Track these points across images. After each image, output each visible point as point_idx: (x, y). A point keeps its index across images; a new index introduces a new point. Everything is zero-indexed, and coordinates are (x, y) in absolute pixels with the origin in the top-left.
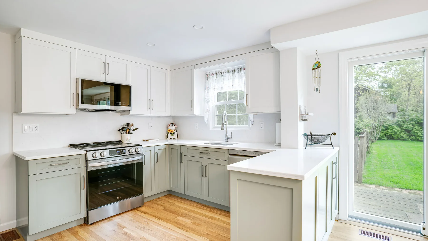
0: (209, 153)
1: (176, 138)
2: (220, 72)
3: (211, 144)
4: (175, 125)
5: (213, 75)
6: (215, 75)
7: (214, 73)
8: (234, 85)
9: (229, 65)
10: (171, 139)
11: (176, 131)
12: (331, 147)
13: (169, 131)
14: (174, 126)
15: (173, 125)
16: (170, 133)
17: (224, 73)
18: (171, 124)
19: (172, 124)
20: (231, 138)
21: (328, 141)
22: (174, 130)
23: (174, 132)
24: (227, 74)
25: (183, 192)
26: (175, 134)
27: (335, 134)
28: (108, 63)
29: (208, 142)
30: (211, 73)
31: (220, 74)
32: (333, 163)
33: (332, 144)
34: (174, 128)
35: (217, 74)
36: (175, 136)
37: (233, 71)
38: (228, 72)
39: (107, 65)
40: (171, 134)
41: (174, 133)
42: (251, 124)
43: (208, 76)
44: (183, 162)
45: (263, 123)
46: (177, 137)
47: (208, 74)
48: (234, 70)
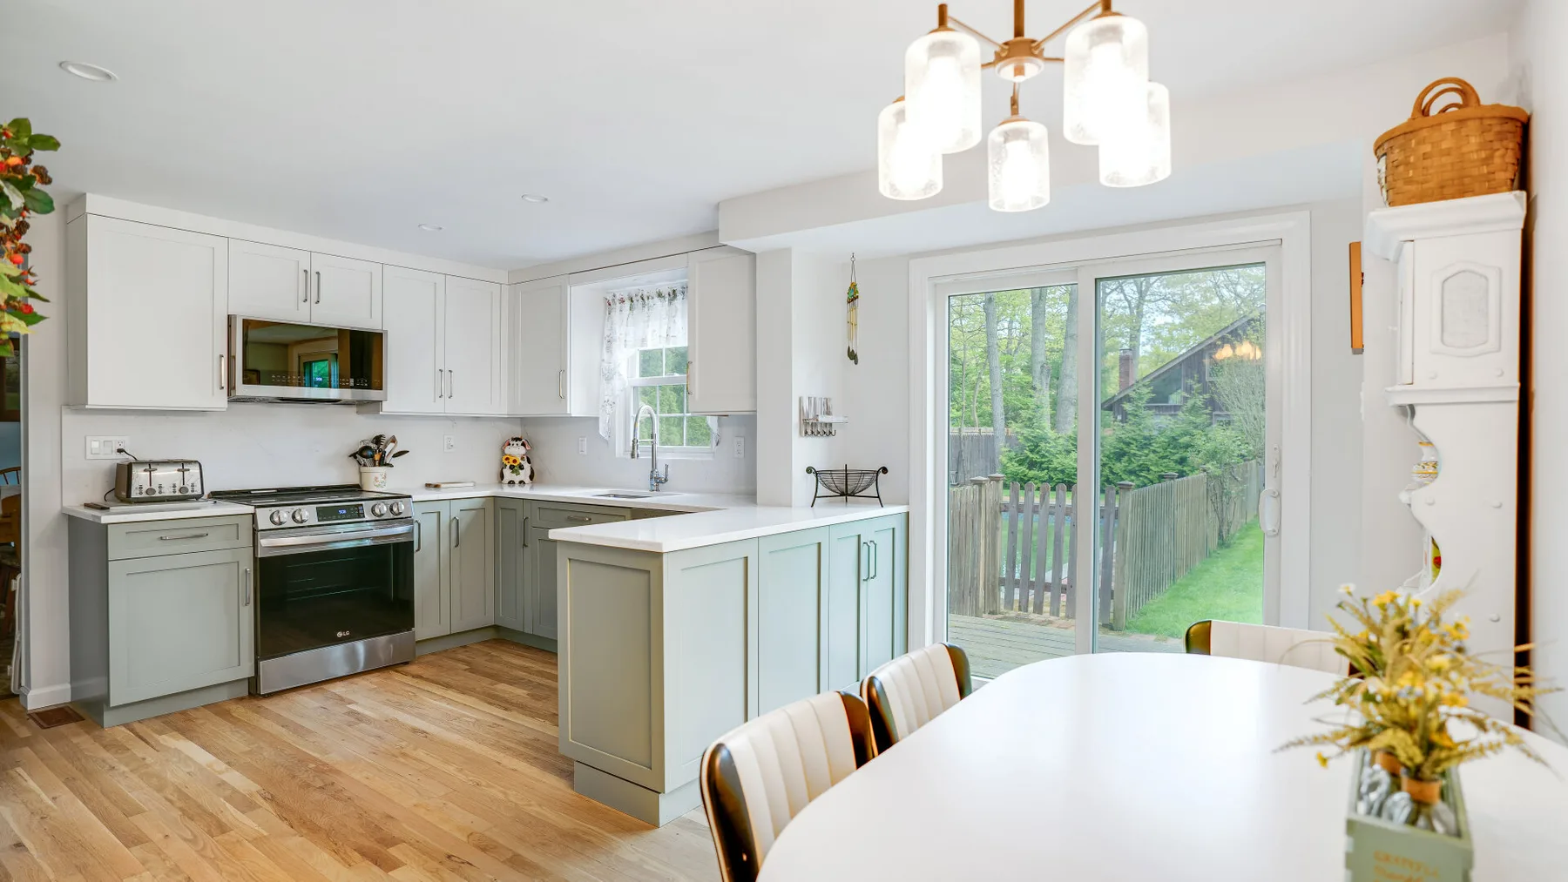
0: (590, 519)
1: (527, 480)
2: (640, 294)
3: (615, 496)
4: (526, 443)
5: (622, 301)
6: (628, 303)
7: (626, 297)
8: (671, 334)
9: (662, 279)
10: (511, 483)
11: (529, 462)
12: (876, 503)
13: (507, 459)
14: (523, 444)
15: (520, 443)
16: (508, 465)
17: (648, 298)
18: (514, 439)
19: (517, 439)
20: (666, 480)
21: (871, 491)
22: (522, 459)
23: (522, 462)
24: (656, 299)
26: (523, 469)
27: (885, 470)
28: (318, 273)
29: (606, 491)
30: (618, 297)
31: (640, 300)
33: (878, 497)
34: (522, 450)
35: (632, 301)
36: (524, 475)
37: (671, 294)
38: (660, 295)
39: (315, 277)
40: (512, 467)
41: (521, 467)
42: (714, 444)
43: (610, 304)
44: (529, 545)
45: (742, 440)
46: (531, 477)
47: (610, 298)
48: (674, 291)
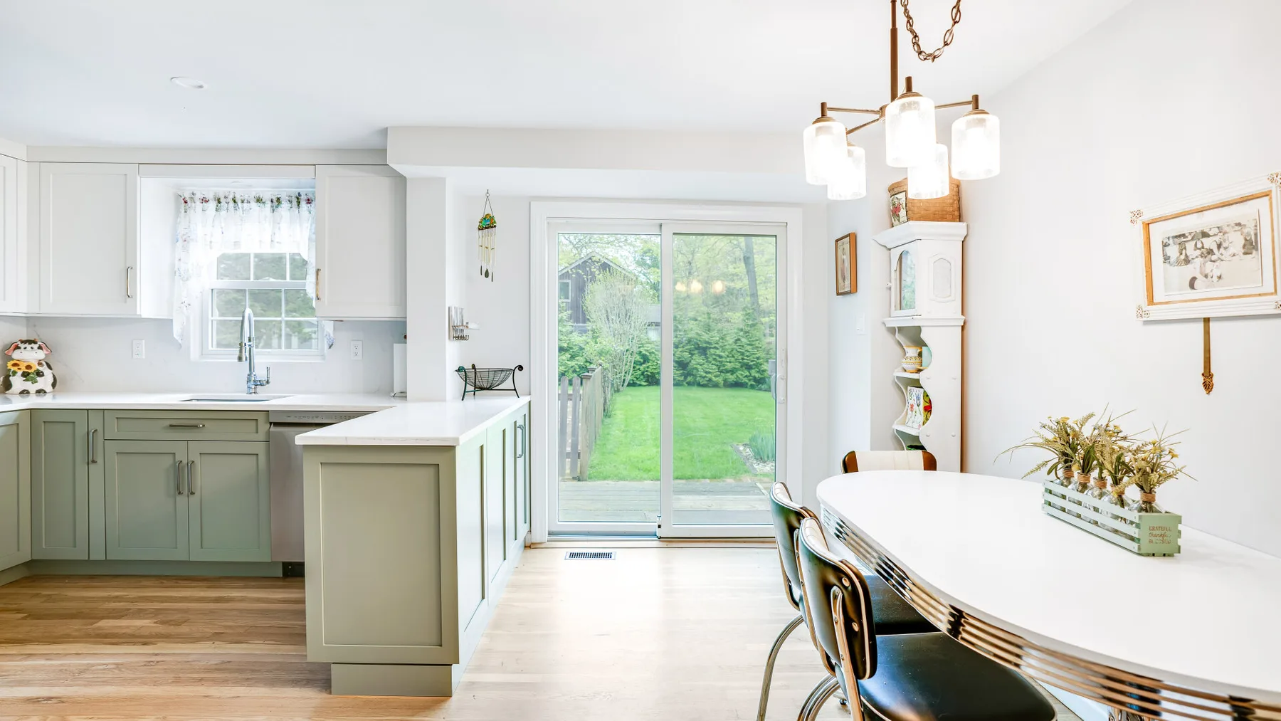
0: (204, 426)
1: (49, 388)
2: (231, 197)
4: (43, 346)
5: (205, 201)
6: (212, 205)
7: (210, 196)
8: (276, 240)
9: (266, 185)
10: (24, 393)
11: (49, 367)
12: (512, 395)
13: (15, 365)
14: (40, 348)
15: (36, 346)
16: (20, 373)
17: (243, 202)
18: (22, 342)
19: (30, 342)
20: (268, 382)
21: (508, 384)
22: (40, 364)
23: (40, 369)
24: (254, 205)
25: (98, 555)
26: (43, 375)
27: (521, 368)
30: (198, 196)
31: (232, 202)
32: (517, 426)
33: (515, 390)
34: (41, 355)
35: (219, 202)
36: (45, 382)
37: (275, 201)
38: (259, 200)
40: (25, 375)
41: (40, 374)
42: (326, 346)
43: (186, 202)
44: (100, 460)
45: (361, 342)
46: (54, 385)
47: (187, 196)
48: (278, 199)
